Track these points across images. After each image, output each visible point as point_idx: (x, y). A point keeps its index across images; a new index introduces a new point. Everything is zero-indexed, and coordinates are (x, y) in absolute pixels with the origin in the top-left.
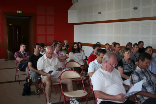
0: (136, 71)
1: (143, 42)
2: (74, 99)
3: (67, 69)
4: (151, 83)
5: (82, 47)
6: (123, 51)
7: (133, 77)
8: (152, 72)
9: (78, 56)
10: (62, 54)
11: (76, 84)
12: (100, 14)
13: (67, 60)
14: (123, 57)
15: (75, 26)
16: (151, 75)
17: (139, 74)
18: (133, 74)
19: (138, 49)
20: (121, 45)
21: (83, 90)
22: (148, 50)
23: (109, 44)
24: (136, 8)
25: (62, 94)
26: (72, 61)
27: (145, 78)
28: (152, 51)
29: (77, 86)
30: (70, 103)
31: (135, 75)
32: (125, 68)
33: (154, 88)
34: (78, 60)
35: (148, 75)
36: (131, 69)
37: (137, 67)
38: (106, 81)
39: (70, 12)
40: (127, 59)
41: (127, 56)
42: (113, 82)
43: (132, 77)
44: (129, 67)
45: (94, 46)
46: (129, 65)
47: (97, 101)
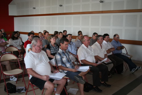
0: (59, 52)
1: (66, 31)
2: (13, 76)
3: (7, 53)
4: (69, 60)
5: (20, 35)
6: (50, 37)
7: (57, 56)
8: (72, 52)
9: (16, 42)
10: (3, 41)
11: (15, 65)
12: (34, 9)
13: (7, 45)
14: (50, 42)
15: (15, 18)
16: (70, 55)
17: (61, 54)
18: (56, 54)
19: (62, 36)
20: (49, 33)
21: (20, 69)
22: (69, 36)
23: (41, 33)
24: (61, 6)
25: (2, 73)
26: (11, 46)
27: (65, 57)
28: (72, 37)
29: (16, 66)
30: (11, 80)
31: (58, 55)
32: (52, 50)
33: (71, 64)
34: (16, 46)
35: (67, 55)
36: (56, 51)
37: (60, 49)
38: (35, 61)
39: (10, 6)
40: (53, 43)
41: (53, 41)
42: (41, 61)
43: (55, 56)
44: (55, 49)
45: (29, 34)
46: (55, 48)
47: (29, 76)
